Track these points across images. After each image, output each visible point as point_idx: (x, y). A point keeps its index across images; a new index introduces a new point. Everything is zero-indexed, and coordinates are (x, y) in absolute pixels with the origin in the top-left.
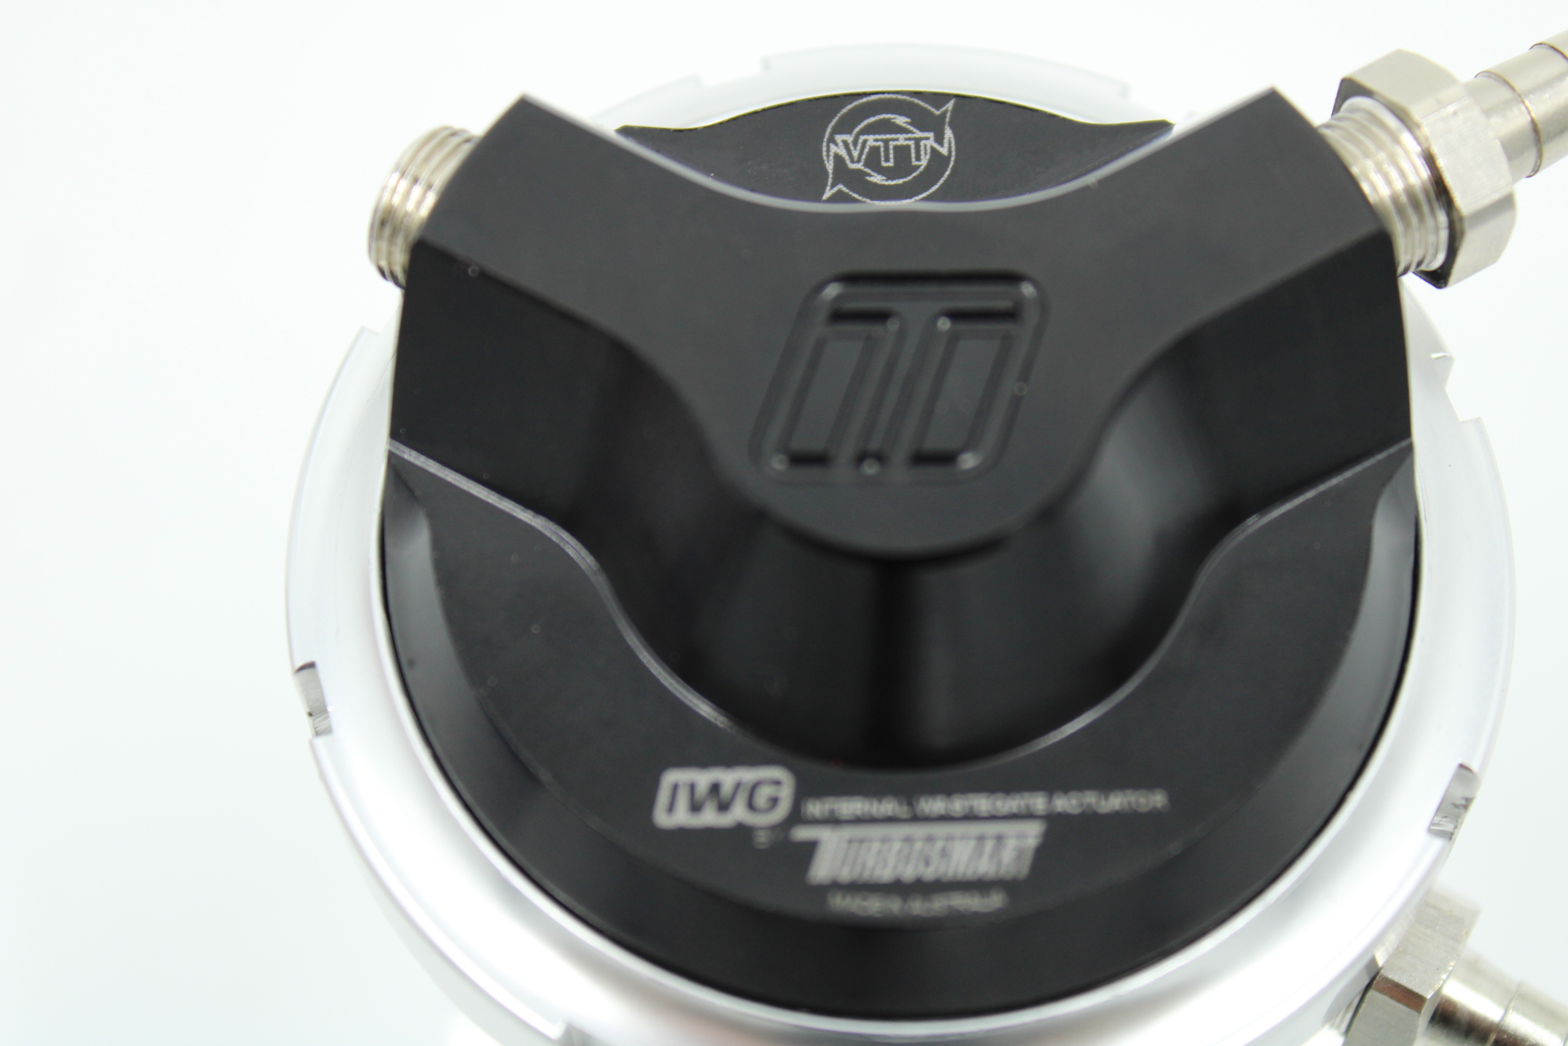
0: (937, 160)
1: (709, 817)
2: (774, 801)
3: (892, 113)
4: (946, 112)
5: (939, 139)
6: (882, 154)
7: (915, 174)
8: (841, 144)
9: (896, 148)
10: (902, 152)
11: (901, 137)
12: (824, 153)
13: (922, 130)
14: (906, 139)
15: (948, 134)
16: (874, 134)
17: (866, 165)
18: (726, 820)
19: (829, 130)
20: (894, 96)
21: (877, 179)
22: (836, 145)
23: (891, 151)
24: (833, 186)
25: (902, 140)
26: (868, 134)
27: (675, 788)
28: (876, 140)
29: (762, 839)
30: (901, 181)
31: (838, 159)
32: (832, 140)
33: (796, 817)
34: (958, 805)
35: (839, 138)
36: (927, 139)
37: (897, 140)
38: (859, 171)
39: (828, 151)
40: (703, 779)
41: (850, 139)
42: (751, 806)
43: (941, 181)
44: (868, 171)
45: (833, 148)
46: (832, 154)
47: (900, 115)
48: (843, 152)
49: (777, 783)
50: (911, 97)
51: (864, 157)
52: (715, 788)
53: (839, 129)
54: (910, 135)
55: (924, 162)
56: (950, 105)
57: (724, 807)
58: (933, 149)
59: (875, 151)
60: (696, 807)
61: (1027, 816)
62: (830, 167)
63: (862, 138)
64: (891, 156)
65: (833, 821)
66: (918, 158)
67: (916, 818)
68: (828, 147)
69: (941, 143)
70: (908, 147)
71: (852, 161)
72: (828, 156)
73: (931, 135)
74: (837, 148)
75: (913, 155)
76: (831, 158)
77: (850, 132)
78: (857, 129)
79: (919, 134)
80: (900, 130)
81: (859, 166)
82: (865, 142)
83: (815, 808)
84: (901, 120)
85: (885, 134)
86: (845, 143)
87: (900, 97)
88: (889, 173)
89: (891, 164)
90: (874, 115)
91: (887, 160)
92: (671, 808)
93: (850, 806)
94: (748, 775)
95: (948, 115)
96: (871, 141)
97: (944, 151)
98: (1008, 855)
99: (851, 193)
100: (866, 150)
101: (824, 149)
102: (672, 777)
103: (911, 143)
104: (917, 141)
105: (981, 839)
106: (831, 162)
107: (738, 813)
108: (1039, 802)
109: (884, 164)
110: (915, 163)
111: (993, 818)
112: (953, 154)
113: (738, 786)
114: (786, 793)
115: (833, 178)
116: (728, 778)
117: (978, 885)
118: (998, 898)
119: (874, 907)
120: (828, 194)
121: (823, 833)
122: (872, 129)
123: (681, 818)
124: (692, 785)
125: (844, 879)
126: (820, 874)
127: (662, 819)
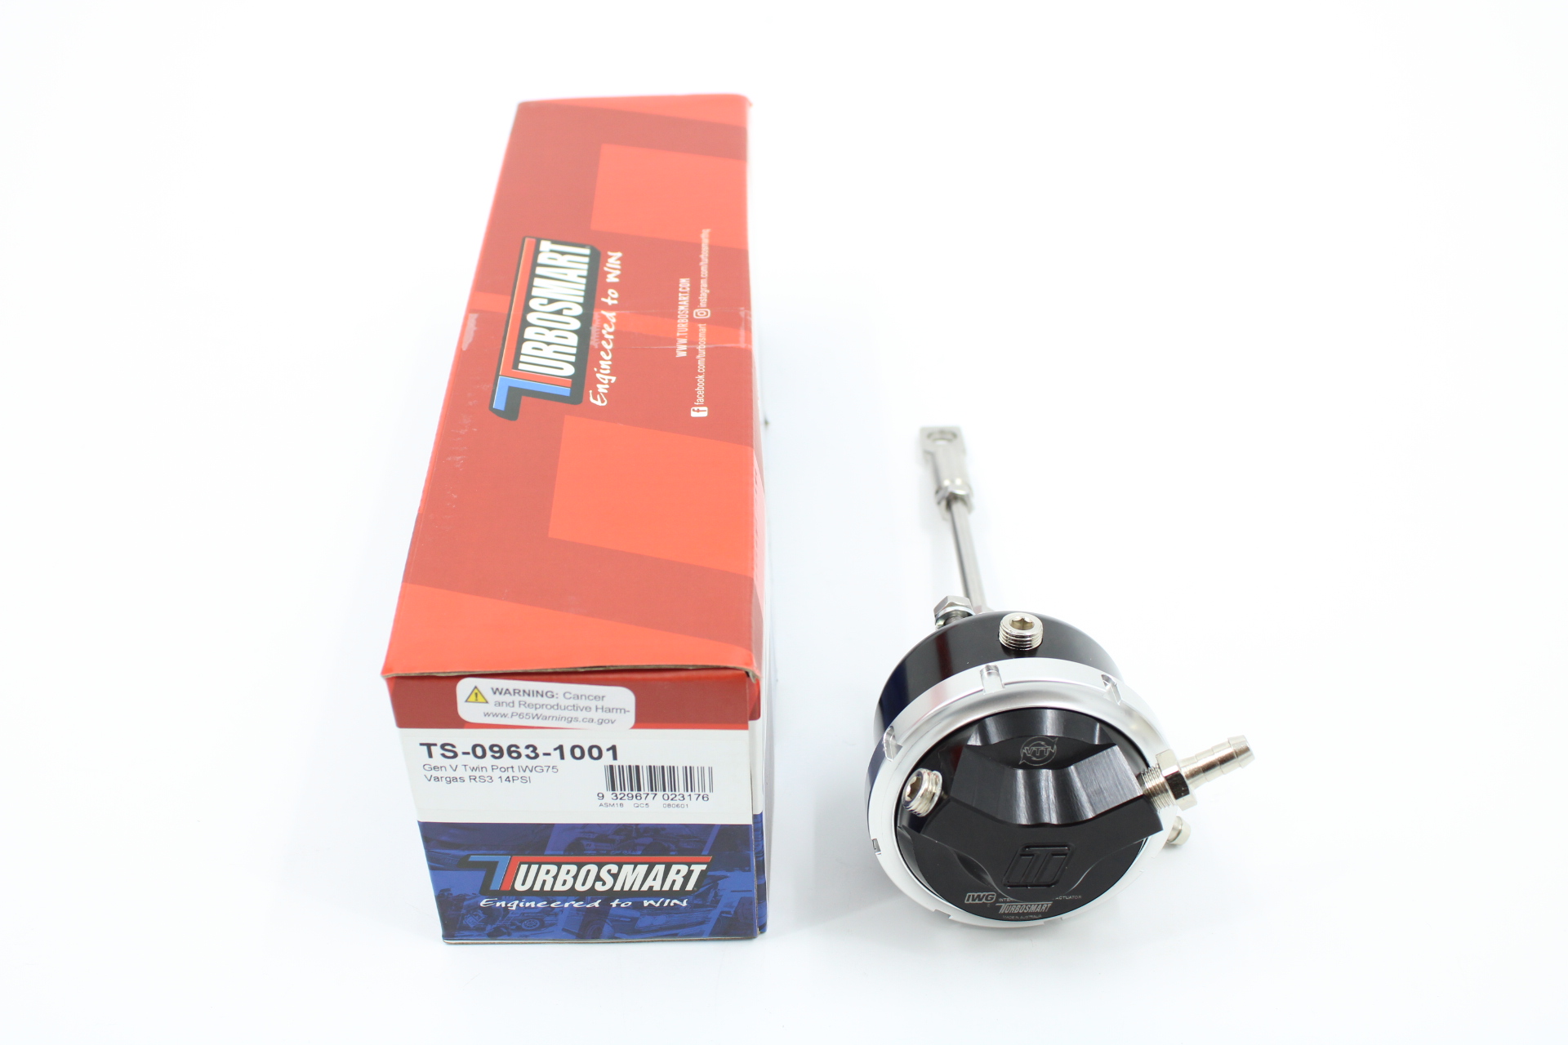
0: (1051, 754)
1: (977, 901)
2: (992, 898)
3: (1041, 741)
5: (1052, 748)
6: (1037, 752)
7: (1044, 758)
10: (1042, 752)
13: (1048, 745)
15: (1055, 747)
18: (981, 902)
19: (1023, 745)
21: (1034, 759)
22: (1024, 749)
23: (1039, 752)
25: (1042, 748)
27: (970, 896)
28: (1036, 749)
29: (988, 906)
30: (1040, 760)
31: (1025, 753)
33: (997, 901)
34: (1034, 900)
36: (1049, 748)
38: (1030, 757)
40: (976, 895)
42: (986, 899)
43: (1051, 760)
44: (1032, 756)
45: (1023, 751)
49: (993, 896)
51: (1031, 753)
52: (979, 896)
53: (1025, 746)
54: (1044, 747)
57: (980, 900)
58: (1050, 751)
59: (1035, 751)
60: (973, 900)
62: (1021, 755)
63: (1031, 747)
65: (1005, 902)
66: (1046, 754)
71: (1028, 754)
74: (1025, 751)
75: (1045, 752)
76: (1023, 753)
77: (1028, 746)
78: (1030, 745)
79: (1047, 747)
80: (1042, 746)
81: (1030, 755)
83: (1001, 900)
84: (1043, 743)
85: (1038, 746)
86: (1027, 749)
88: (1037, 757)
90: (1036, 742)
91: (1037, 754)
92: (968, 900)
94: (987, 894)
95: (1056, 742)
96: (1034, 748)
97: (1053, 752)
98: (1044, 908)
100: (1032, 751)
101: (1021, 751)
102: (969, 894)
103: (1045, 749)
105: (1039, 905)
107: (984, 900)
112: (1056, 753)
113: (984, 895)
114: (995, 897)
115: (1022, 758)
116: (982, 894)
117: (1033, 914)
118: (1040, 916)
119: (1013, 917)
120: (1020, 763)
121: (1003, 904)
122: (1034, 746)
123: (970, 901)
124: (973, 896)
125: (1006, 912)
126: (1002, 911)
127: (966, 902)
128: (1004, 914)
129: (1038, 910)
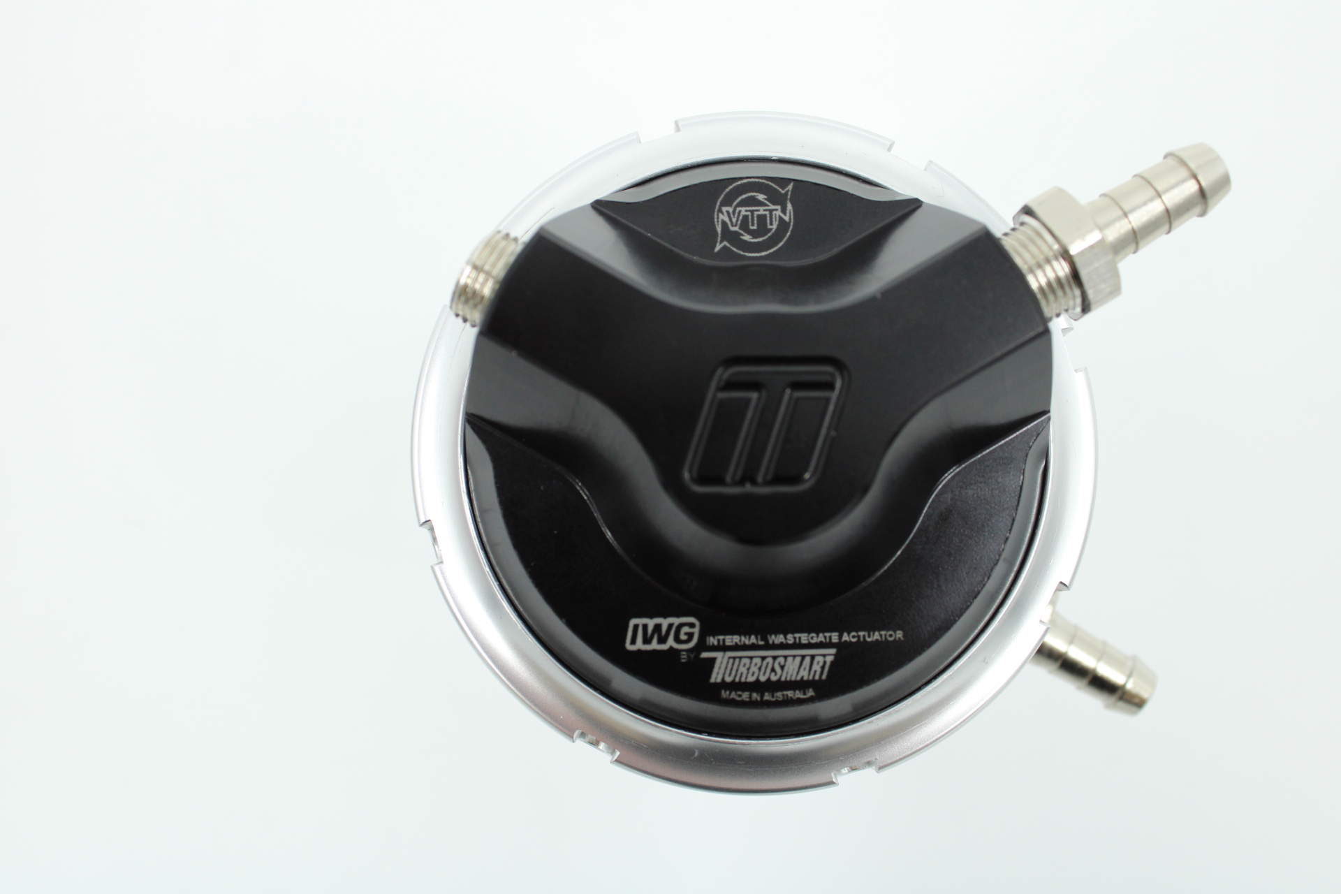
0: (783, 224)
1: (654, 645)
2: (691, 636)
3: (756, 192)
4: (788, 191)
5: (784, 211)
6: (750, 220)
7: (769, 235)
8: (725, 213)
9: (758, 216)
10: (762, 219)
11: (761, 208)
12: (716, 220)
13: (774, 204)
14: (765, 210)
15: (789, 206)
16: (745, 206)
17: (740, 228)
18: (664, 647)
19: (718, 204)
20: (757, 180)
21: (747, 238)
22: (723, 214)
23: (755, 219)
24: (721, 242)
25: (761, 211)
26: (742, 206)
27: (636, 627)
28: (746, 211)
29: (684, 658)
30: (761, 239)
31: (724, 223)
32: (720, 211)
33: (702, 646)
34: (790, 639)
35: (724, 209)
36: (777, 210)
37: (758, 211)
38: (736, 232)
39: (718, 218)
40: (651, 623)
41: (730, 209)
42: (677, 640)
43: (785, 239)
44: (742, 232)
45: (721, 216)
46: (720, 220)
47: (761, 193)
48: (726, 219)
49: (692, 625)
50: (768, 180)
51: (739, 222)
52: (658, 628)
53: (724, 204)
54: (766, 208)
55: (774, 227)
56: (790, 187)
57: (662, 640)
58: (780, 217)
59: (746, 217)
60: (647, 641)
61: (828, 645)
62: (719, 229)
63: (738, 209)
64: (755, 222)
65: (723, 648)
66: (771, 224)
67: (768, 647)
68: (718, 215)
69: (785, 214)
70: (765, 215)
71: (732, 226)
72: (718, 221)
73: (779, 207)
74: (724, 216)
75: (768, 222)
76: (720, 223)
77: (731, 205)
78: (735, 203)
79: (772, 207)
80: (761, 204)
81: (736, 229)
82: (740, 211)
83: (712, 641)
84: (761, 197)
85: (752, 206)
86: (728, 212)
87: (760, 181)
88: (754, 234)
89: (755, 227)
90: (745, 193)
91: (753, 225)
92: (633, 642)
93: (731, 640)
94: (676, 621)
95: (789, 193)
96: (744, 211)
97: (786, 218)
98: (817, 667)
99: (732, 247)
100: (741, 218)
101: (716, 217)
102: (633, 622)
103: (767, 213)
104: (771, 211)
105: (803, 657)
106: (720, 226)
107: (671, 642)
108: (835, 637)
109: (752, 228)
110: (769, 227)
111: (809, 646)
112: (792, 220)
113: (670, 626)
114: (696, 631)
115: (721, 237)
116: (664, 623)
117: (801, 685)
118: (811, 693)
119: (745, 696)
120: (718, 248)
121: (718, 655)
122: (743, 203)
123: (639, 645)
124: (645, 627)
125: (728, 679)
126: (716, 677)
127: (629, 647)
128: (724, 685)
129: (804, 674)
